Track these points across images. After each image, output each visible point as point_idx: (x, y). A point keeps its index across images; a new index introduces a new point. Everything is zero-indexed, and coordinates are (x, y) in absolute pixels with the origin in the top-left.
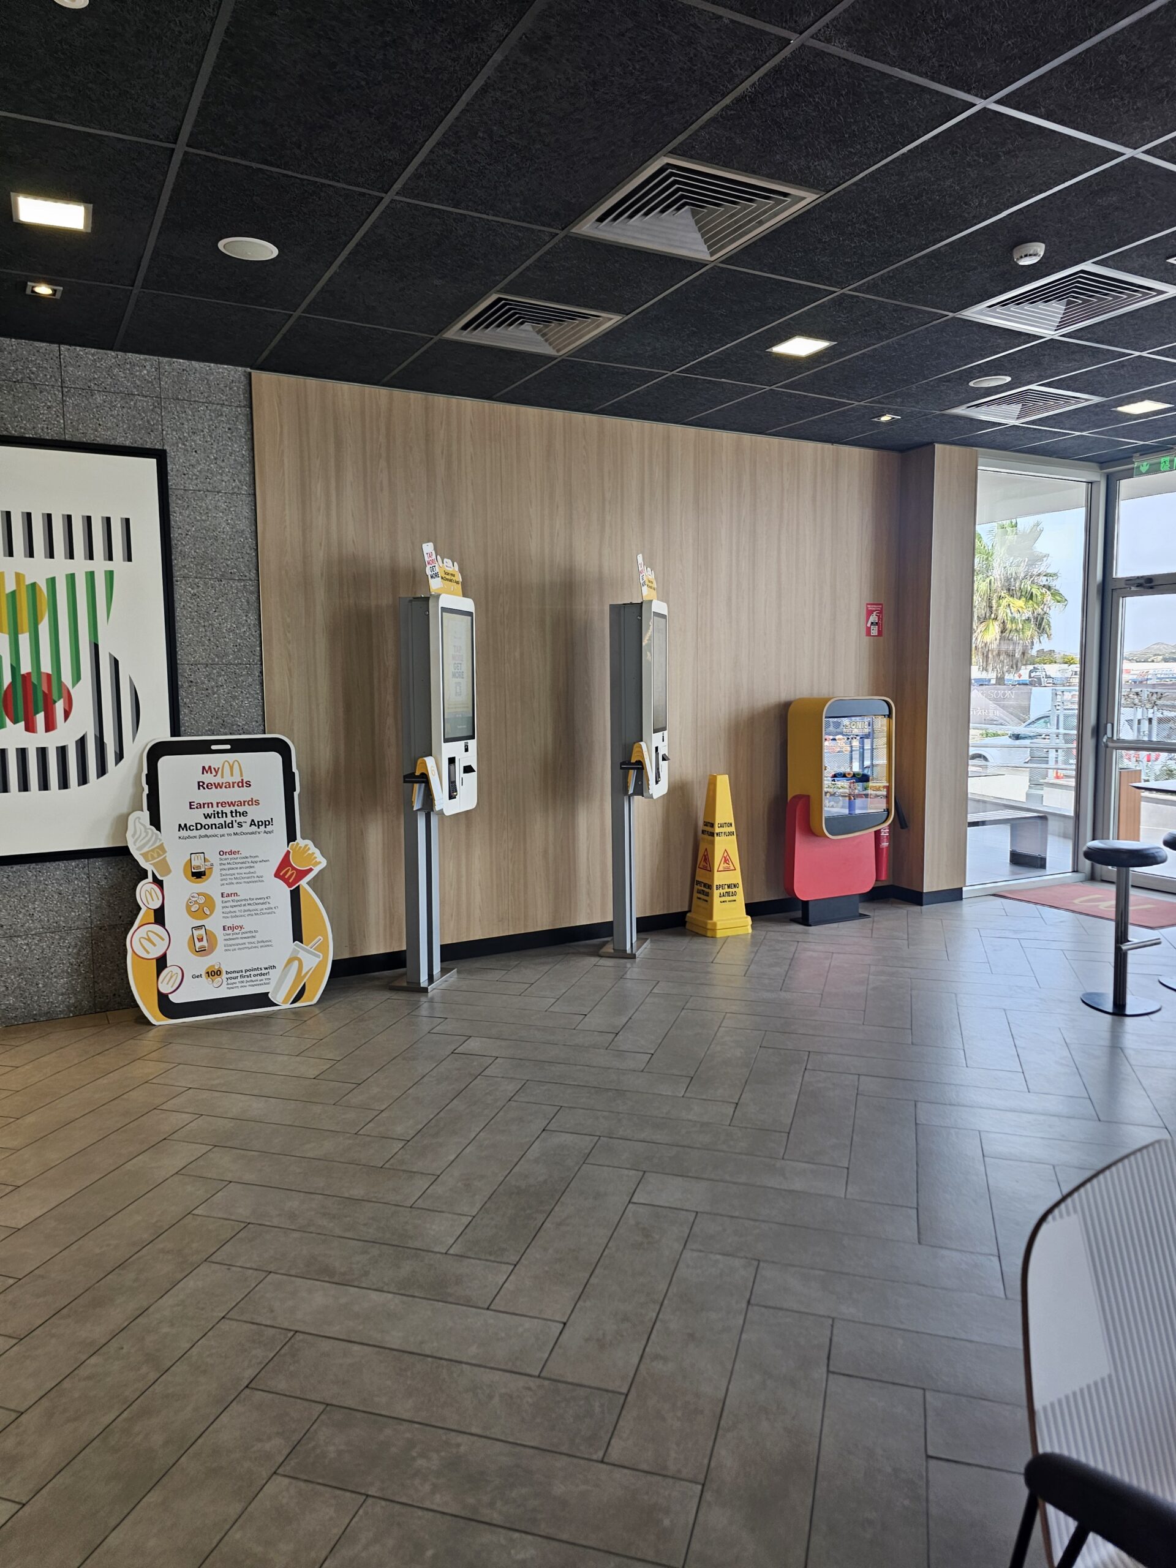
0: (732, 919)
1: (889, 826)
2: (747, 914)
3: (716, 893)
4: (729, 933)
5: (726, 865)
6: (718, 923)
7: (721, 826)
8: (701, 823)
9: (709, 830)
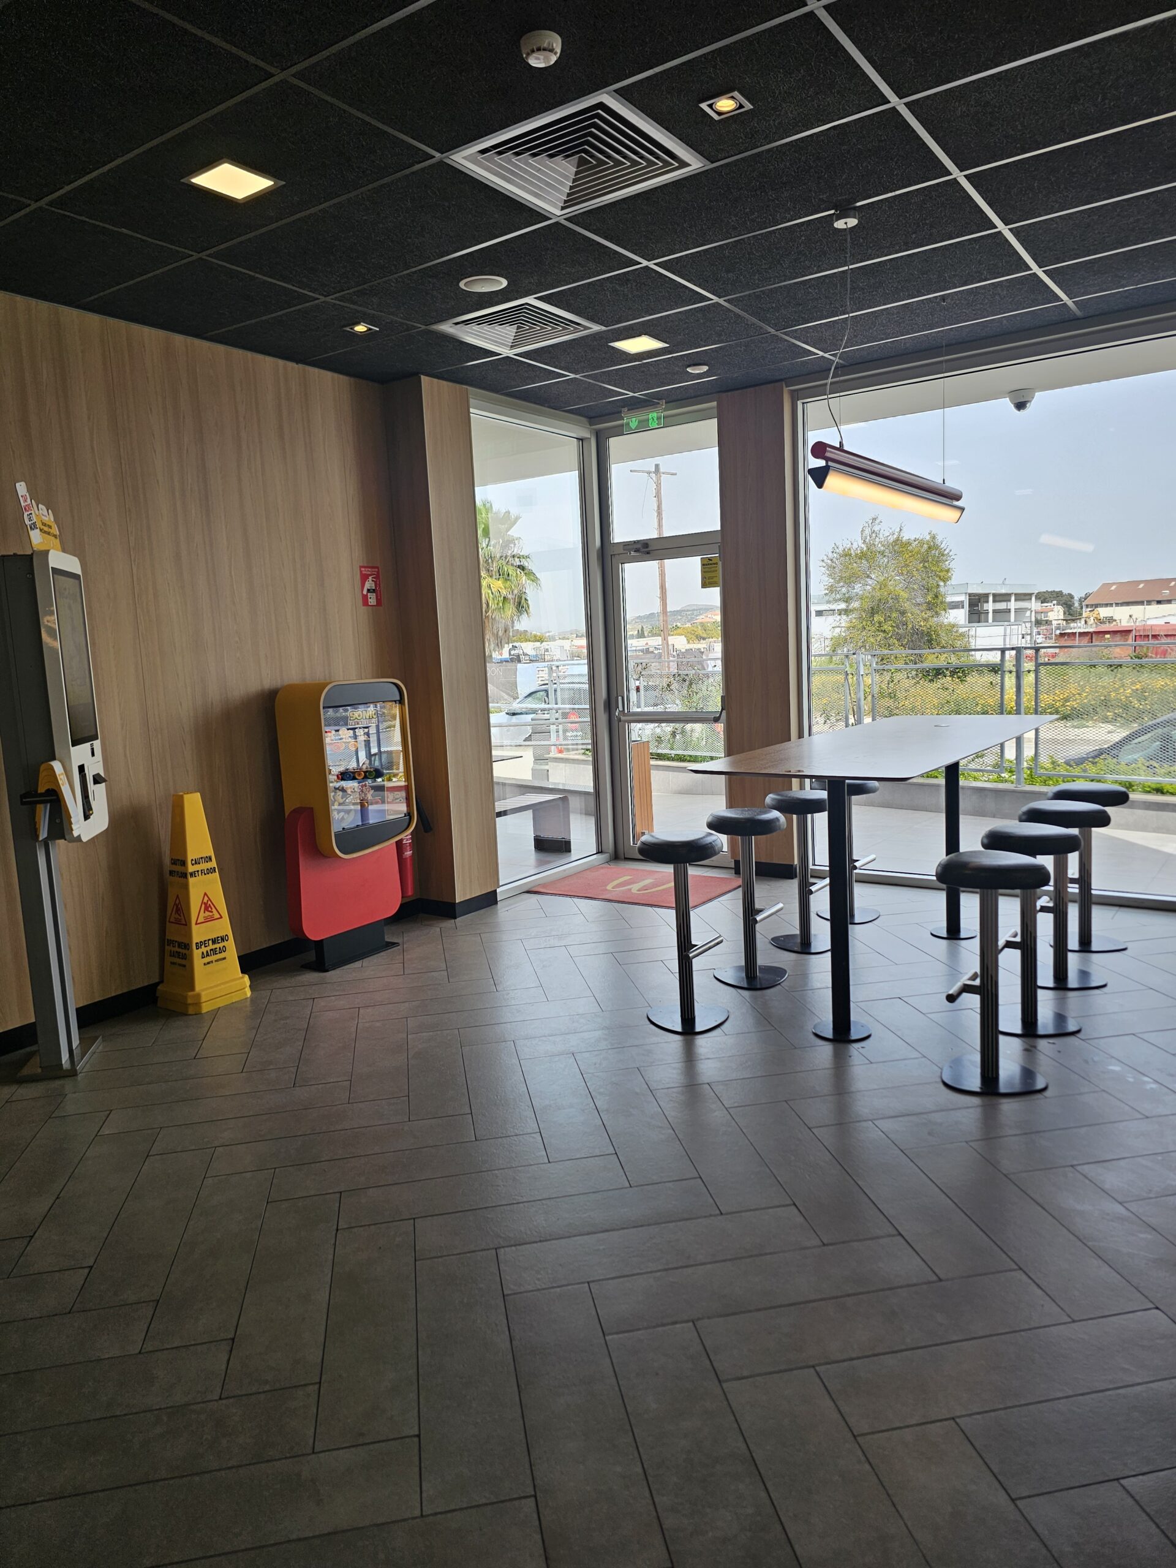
0: (223, 984)
1: (412, 833)
2: (243, 972)
3: (197, 953)
4: (220, 1003)
5: (207, 914)
6: (203, 994)
7: (196, 862)
8: (167, 861)
9: (179, 869)
